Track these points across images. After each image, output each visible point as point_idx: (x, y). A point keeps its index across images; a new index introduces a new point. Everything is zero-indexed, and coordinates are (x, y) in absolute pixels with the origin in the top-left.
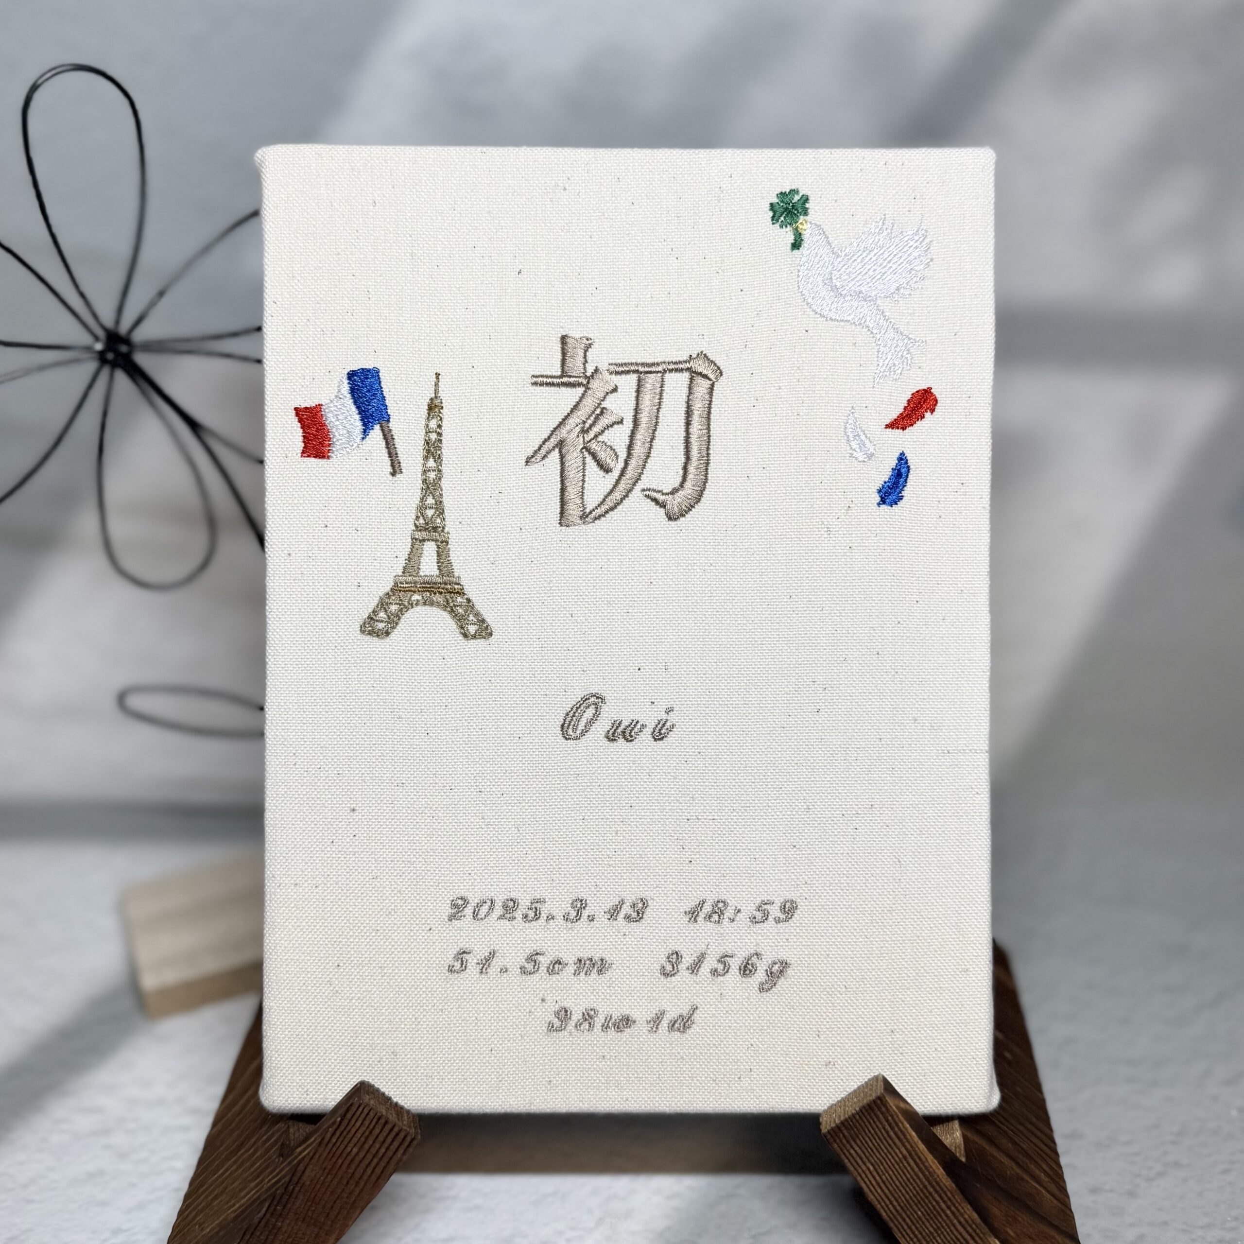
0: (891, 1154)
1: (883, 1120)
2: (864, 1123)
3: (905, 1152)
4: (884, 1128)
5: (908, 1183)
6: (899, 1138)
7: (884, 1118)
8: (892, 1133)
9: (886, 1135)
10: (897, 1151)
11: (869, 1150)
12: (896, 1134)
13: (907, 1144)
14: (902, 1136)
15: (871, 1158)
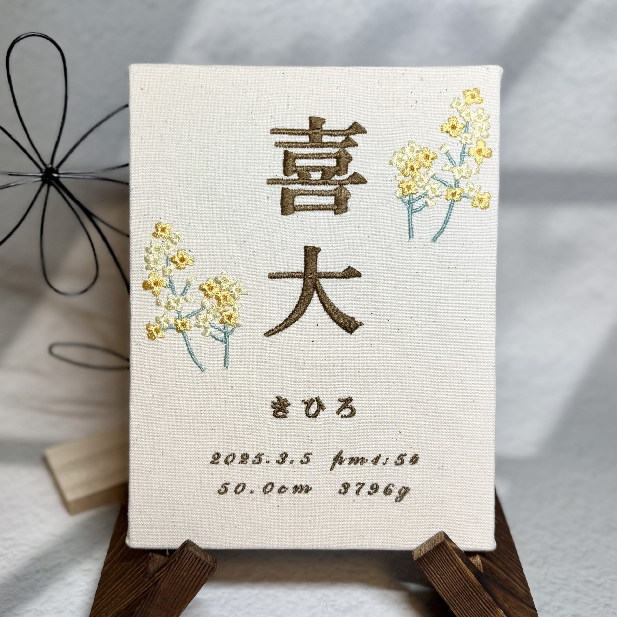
0: (448, 570)
1: (445, 553)
2: (435, 555)
3: (455, 568)
4: (445, 557)
5: (457, 583)
6: (452, 562)
7: (445, 552)
8: (449, 560)
9: (446, 561)
10: (452, 568)
11: (438, 568)
12: (451, 560)
13: (456, 564)
14: (454, 561)
15: (439, 572)
